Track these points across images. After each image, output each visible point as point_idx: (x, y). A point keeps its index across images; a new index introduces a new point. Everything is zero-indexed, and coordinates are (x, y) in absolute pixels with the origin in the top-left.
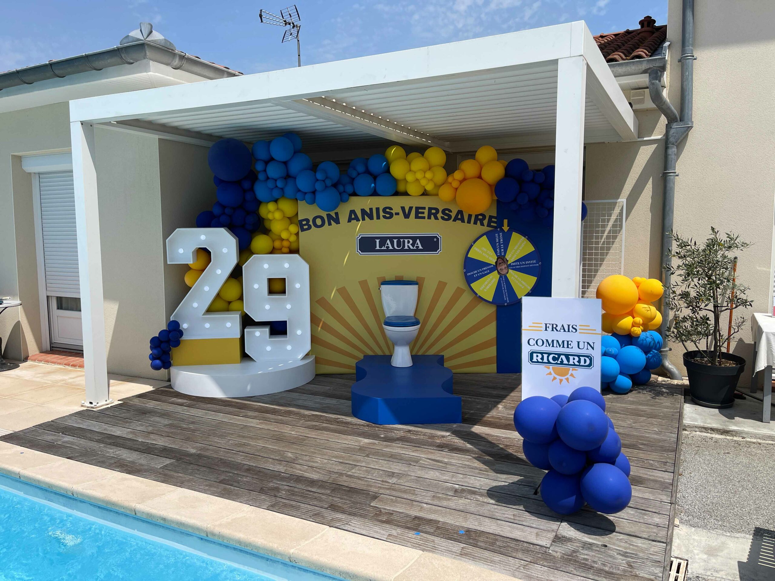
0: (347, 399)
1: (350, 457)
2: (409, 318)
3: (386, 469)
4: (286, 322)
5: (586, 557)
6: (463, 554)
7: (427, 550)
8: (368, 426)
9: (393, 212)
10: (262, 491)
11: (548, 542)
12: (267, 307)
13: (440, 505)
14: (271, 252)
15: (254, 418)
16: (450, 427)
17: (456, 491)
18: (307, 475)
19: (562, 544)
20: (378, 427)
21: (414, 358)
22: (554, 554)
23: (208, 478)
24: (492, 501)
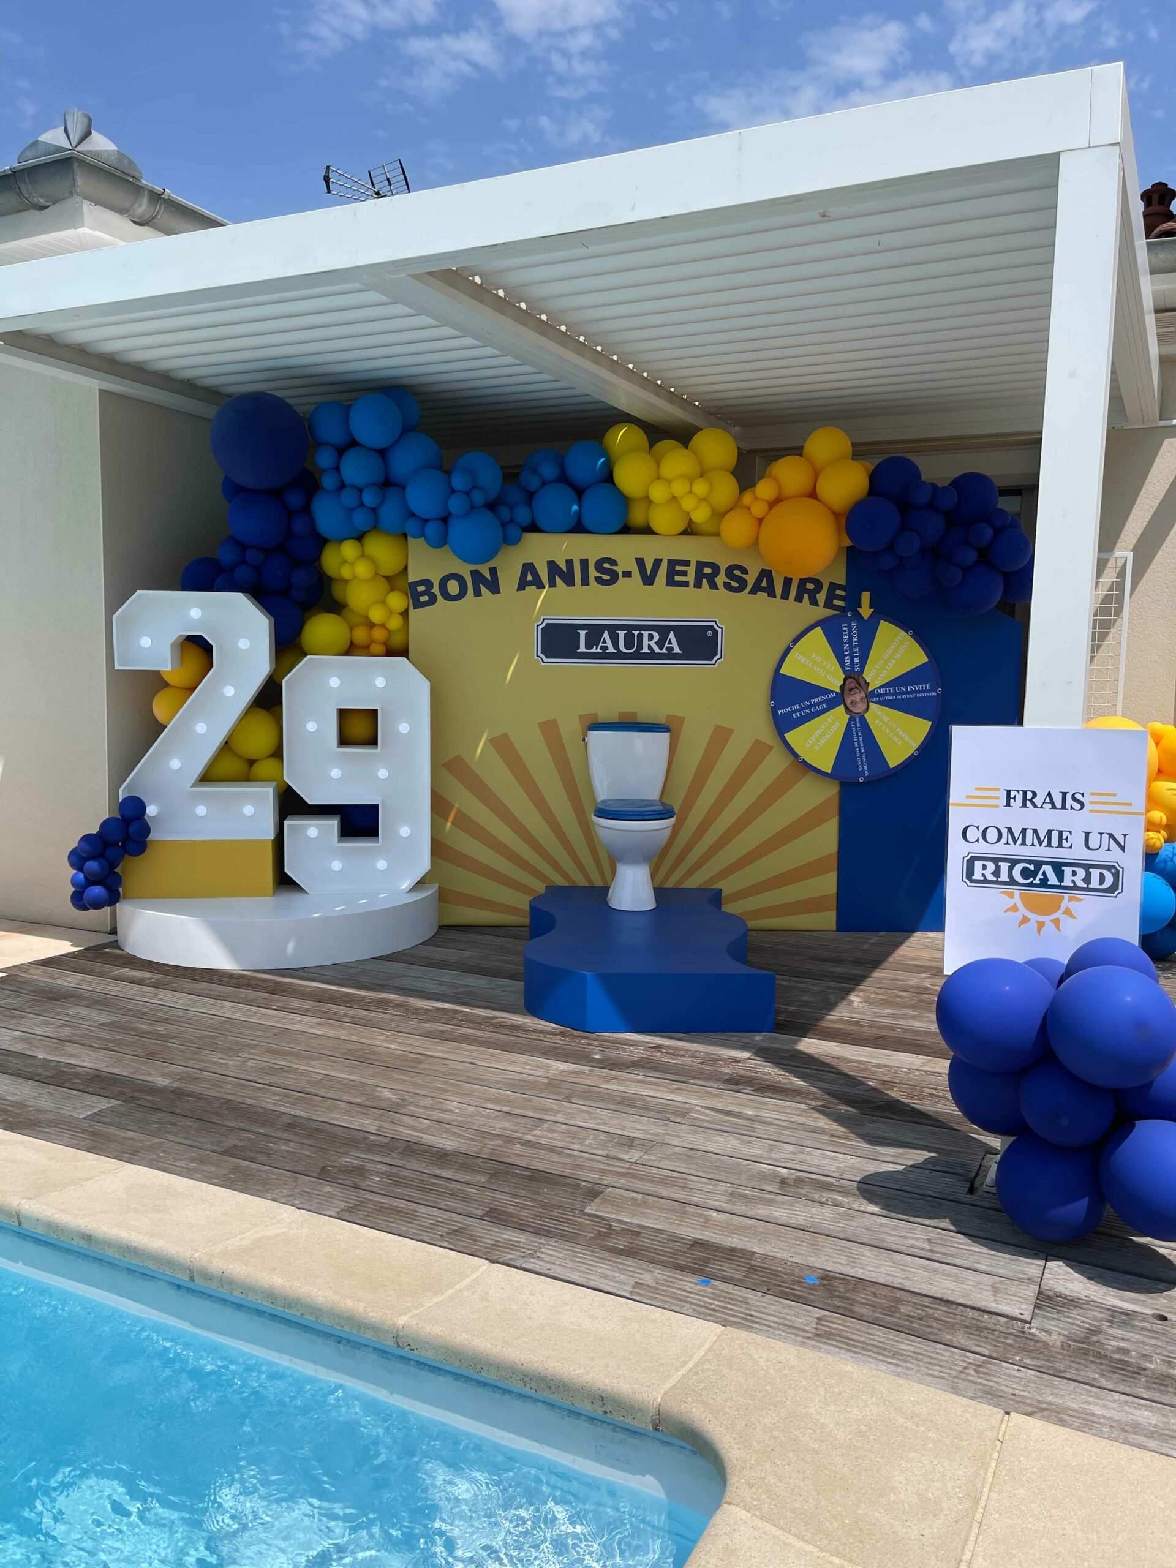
0: (512, 977)
1: (529, 1100)
2: (650, 803)
3: (611, 1130)
4: (377, 806)
5: (1122, 1344)
6: (822, 1336)
7: (733, 1324)
8: (562, 1034)
9: (619, 569)
10: (324, 1174)
11: (1023, 1307)
12: (336, 773)
13: (750, 1214)
14: (347, 653)
15: (304, 1012)
16: (748, 1041)
17: (783, 1182)
18: (428, 1139)
19: (1059, 1312)
20: (585, 1038)
21: (660, 892)
22: (1043, 1336)
23: (195, 1144)
24: (876, 1209)
